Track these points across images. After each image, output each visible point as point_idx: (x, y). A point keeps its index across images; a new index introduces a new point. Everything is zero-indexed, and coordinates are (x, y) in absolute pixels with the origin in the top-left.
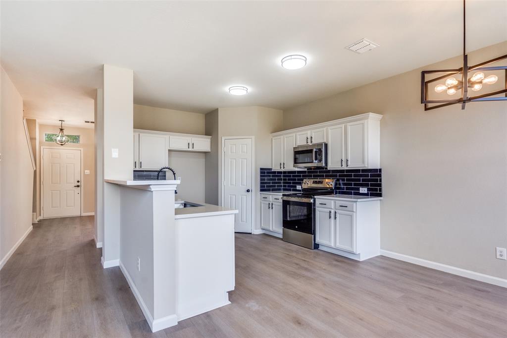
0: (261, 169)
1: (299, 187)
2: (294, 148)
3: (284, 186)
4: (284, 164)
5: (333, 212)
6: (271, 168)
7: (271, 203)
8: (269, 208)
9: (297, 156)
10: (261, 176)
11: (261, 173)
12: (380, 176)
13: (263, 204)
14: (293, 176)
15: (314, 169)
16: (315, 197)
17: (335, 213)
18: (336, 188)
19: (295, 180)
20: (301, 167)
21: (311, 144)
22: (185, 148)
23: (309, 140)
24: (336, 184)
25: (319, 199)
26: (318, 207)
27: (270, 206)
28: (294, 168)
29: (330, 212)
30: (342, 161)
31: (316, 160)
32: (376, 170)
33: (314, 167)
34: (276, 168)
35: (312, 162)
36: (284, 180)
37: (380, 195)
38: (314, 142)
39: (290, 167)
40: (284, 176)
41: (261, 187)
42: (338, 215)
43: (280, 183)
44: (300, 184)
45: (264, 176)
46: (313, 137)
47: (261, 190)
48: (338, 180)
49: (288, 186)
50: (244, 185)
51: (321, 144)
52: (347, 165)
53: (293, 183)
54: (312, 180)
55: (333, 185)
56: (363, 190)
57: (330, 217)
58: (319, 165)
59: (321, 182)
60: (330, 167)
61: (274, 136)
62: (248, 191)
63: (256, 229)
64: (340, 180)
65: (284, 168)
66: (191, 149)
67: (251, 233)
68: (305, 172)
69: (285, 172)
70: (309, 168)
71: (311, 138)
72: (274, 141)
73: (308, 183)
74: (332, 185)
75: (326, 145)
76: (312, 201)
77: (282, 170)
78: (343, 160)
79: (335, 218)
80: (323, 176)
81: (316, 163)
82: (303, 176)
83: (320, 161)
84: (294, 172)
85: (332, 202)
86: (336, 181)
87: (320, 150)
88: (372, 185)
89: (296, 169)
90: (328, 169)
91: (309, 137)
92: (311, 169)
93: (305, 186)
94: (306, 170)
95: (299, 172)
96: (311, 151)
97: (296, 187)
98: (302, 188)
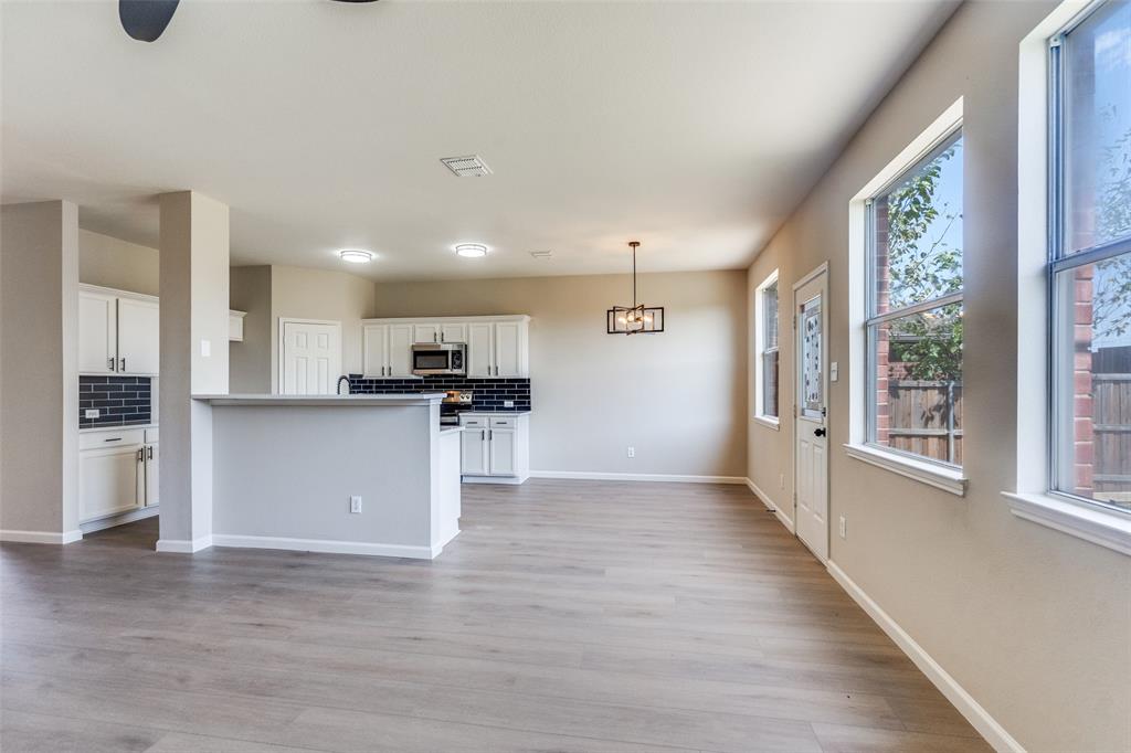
0: (349, 376)
2: (414, 346)
4: (390, 369)
6: (362, 373)
9: (418, 358)
12: (528, 386)
18: (476, 402)
23: (438, 337)
24: (474, 397)
28: (412, 375)
29: (483, 432)
30: (489, 368)
32: (524, 380)
34: (372, 374)
35: (446, 368)
37: (529, 409)
38: (447, 340)
39: (402, 374)
46: (445, 333)
48: (478, 392)
52: (496, 374)
56: (509, 404)
60: (471, 375)
61: (367, 324)
65: (390, 375)
71: (442, 334)
72: (367, 331)
75: (466, 347)
78: (492, 366)
83: (459, 366)
85: (486, 419)
86: (476, 393)
87: (460, 353)
88: (519, 397)
89: (414, 377)
90: (469, 378)
91: (438, 333)
96: (444, 353)
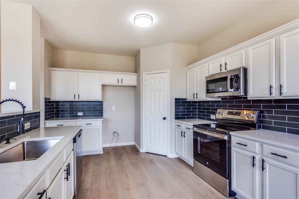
0: (176, 99)
1: (213, 117)
2: (206, 77)
3: (199, 115)
4: (197, 94)
5: (258, 158)
6: (185, 98)
7: (183, 131)
8: (182, 136)
9: (210, 85)
10: (176, 105)
11: (176, 102)
13: (178, 131)
14: (207, 106)
15: (229, 99)
16: (231, 133)
17: (263, 161)
18: (260, 121)
19: (209, 109)
20: (215, 97)
21: (225, 71)
22: (116, 83)
23: (223, 68)
24: (259, 116)
25: (237, 137)
26: (234, 146)
27: (183, 134)
28: (207, 98)
29: (254, 158)
30: (271, 87)
31: (231, 88)
33: (229, 96)
34: (190, 98)
35: (227, 91)
36: (199, 109)
38: (229, 68)
39: (203, 97)
40: (199, 106)
41: (176, 115)
42: (267, 166)
43: (195, 111)
44: (214, 114)
45: (179, 105)
46: (228, 63)
47: (176, 118)
48: (262, 112)
49: (203, 115)
50: (161, 113)
51: (239, 69)
52: (281, 94)
53: (207, 112)
54: (227, 111)
55: (255, 118)
57: (254, 165)
58: (236, 94)
59: (239, 114)
60: (252, 95)
61: (188, 69)
62: (164, 119)
63: (171, 153)
64: (265, 112)
65: (197, 98)
66: (120, 84)
67: (167, 156)
68: (219, 102)
69: (199, 102)
70: (224, 98)
71: (226, 64)
72: (188, 73)
73: (223, 114)
74: (253, 117)
75: (245, 70)
76: (226, 138)
77: (196, 100)
78: (274, 86)
79: (263, 169)
80: (240, 106)
81: (231, 92)
82: (217, 106)
83: (238, 89)
84: (209, 102)
85: (257, 144)
86: (260, 113)
87: (237, 77)
89: (210, 99)
90: (248, 99)
91: (223, 64)
92: (226, 99)
93: (218, 116)
94: (220, 99)
95: (212, 102)
96: (225, 79)
97: (210, 116)
98: (216, 118)
